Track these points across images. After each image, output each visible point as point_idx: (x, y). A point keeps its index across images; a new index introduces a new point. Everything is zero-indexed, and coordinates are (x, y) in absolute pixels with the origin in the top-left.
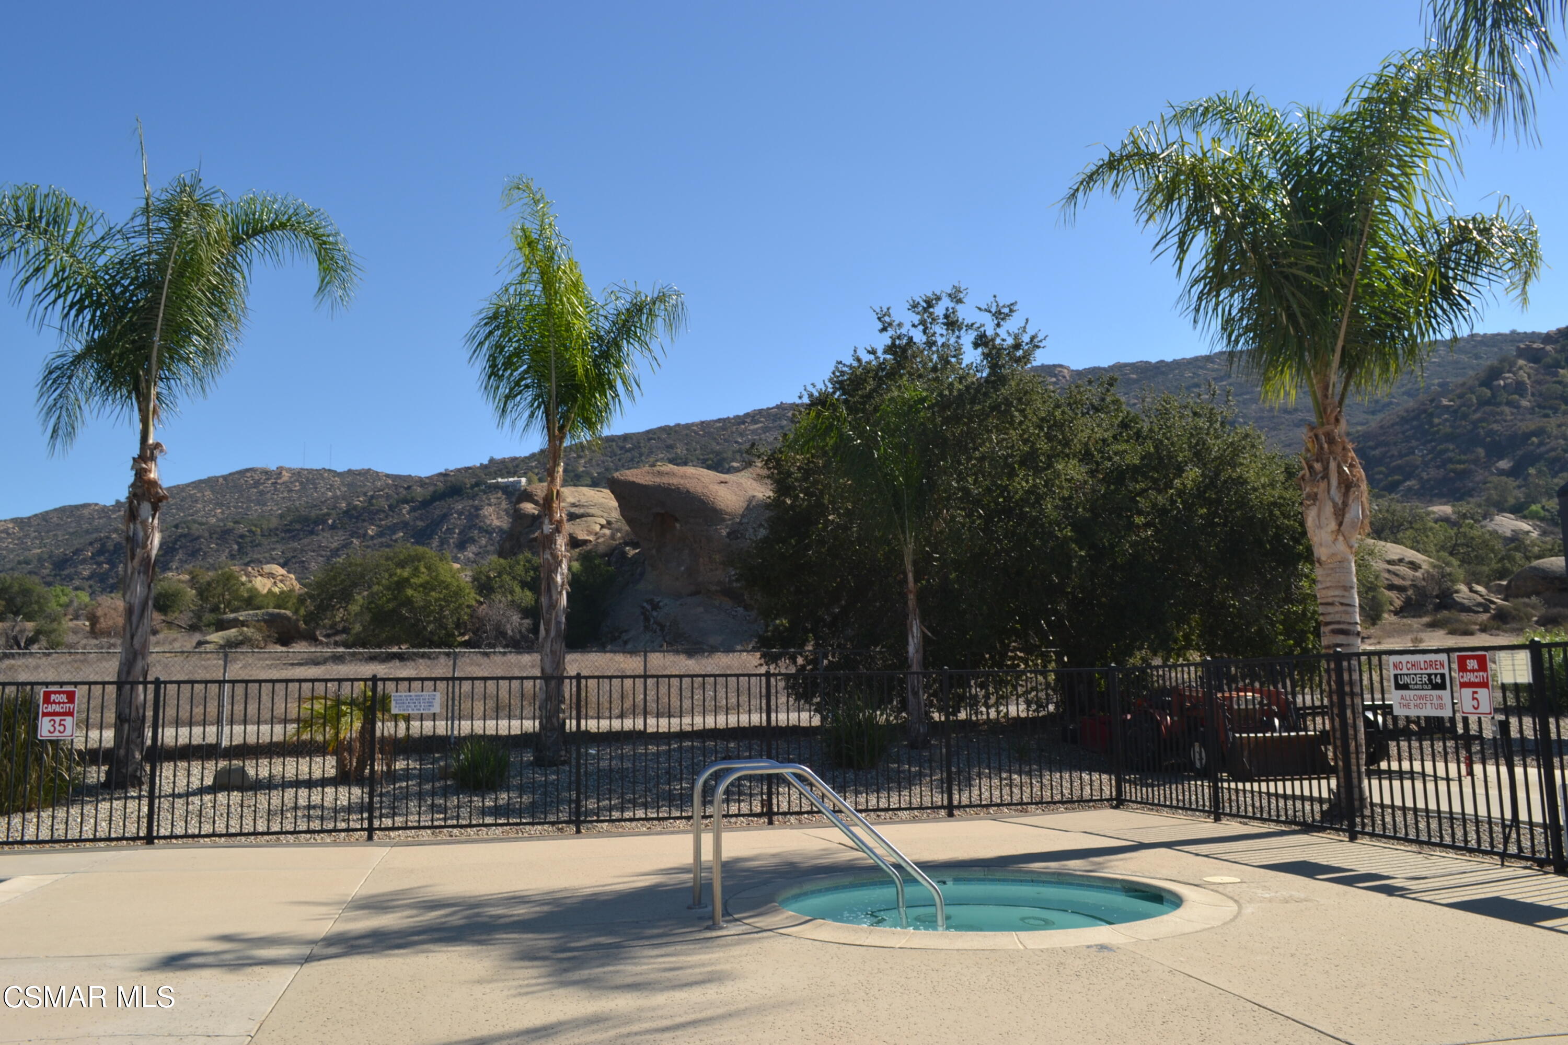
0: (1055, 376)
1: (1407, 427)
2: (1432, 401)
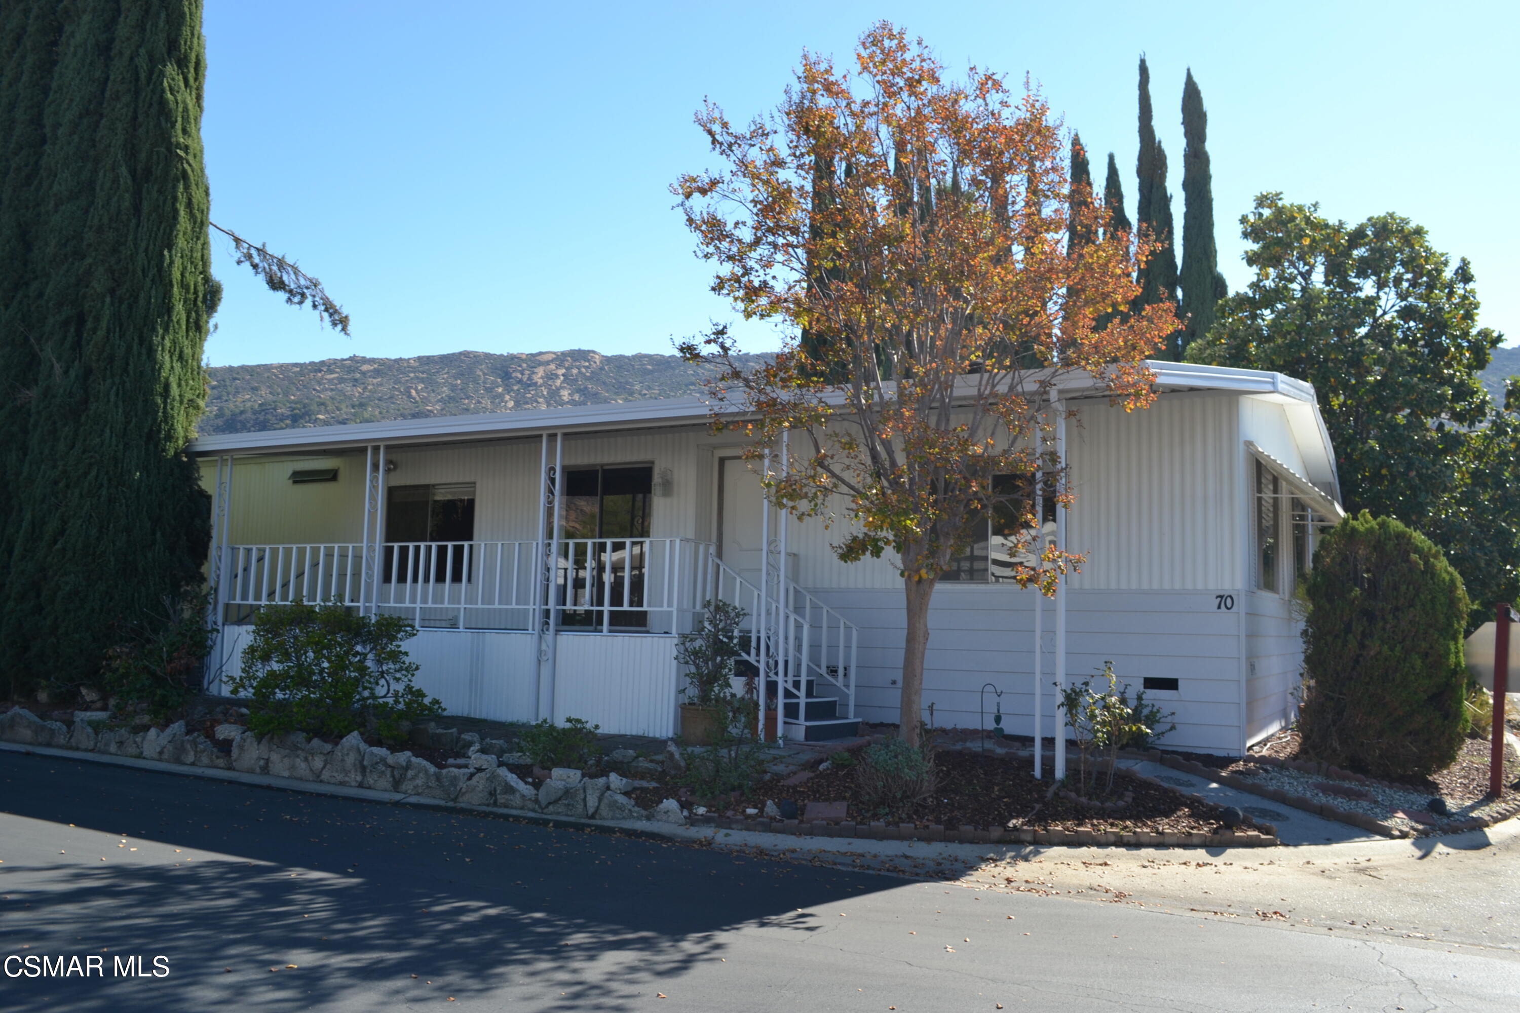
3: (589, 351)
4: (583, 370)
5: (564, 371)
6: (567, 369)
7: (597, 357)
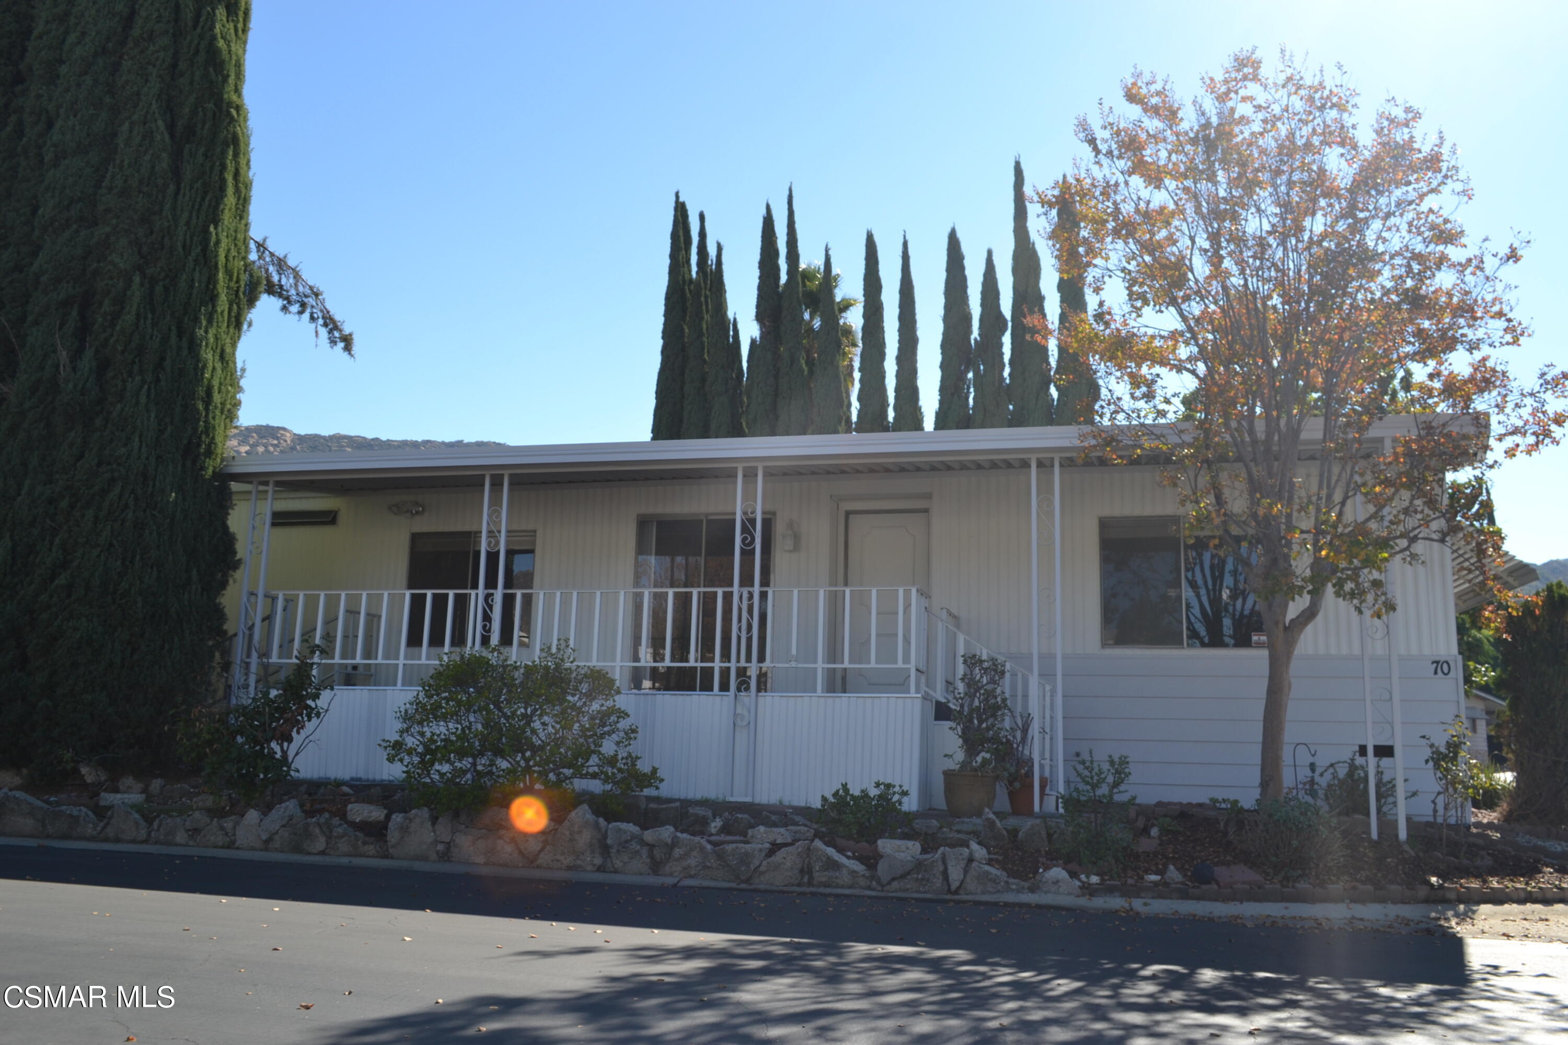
3: (279, 428)
4: (271, 449)
5: (247, 448)
6: (252, 446)
7: (288, 435)
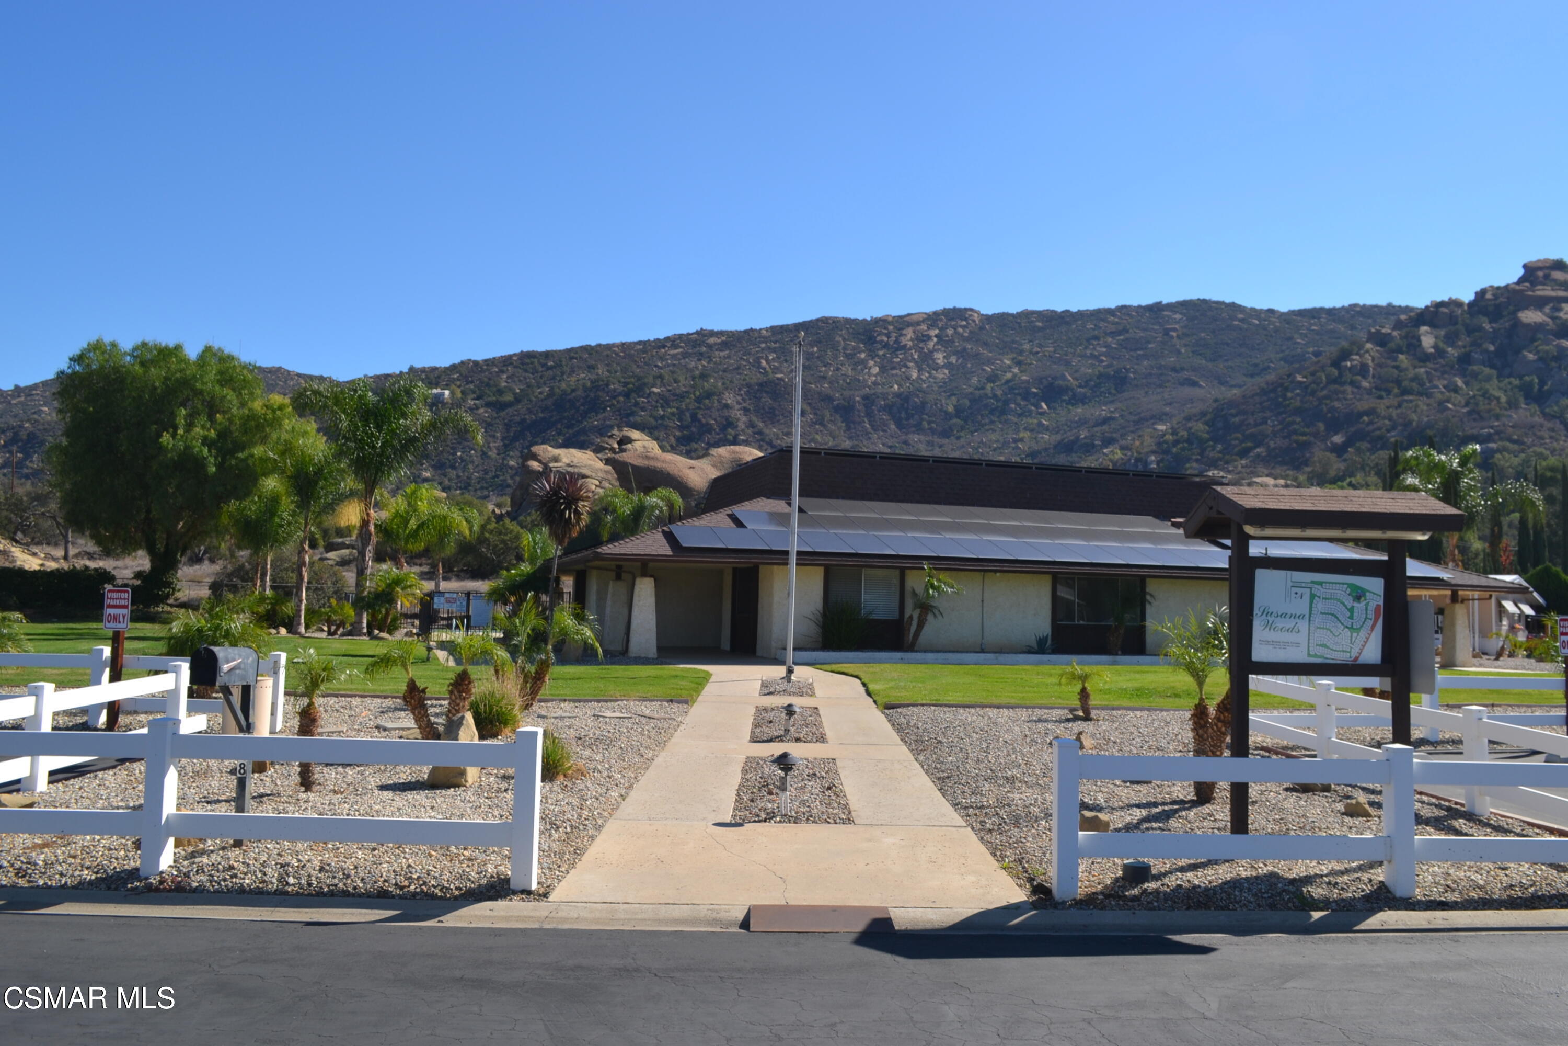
0: (966, 319)
1: (1265, 398)
2: (1289, 376)
